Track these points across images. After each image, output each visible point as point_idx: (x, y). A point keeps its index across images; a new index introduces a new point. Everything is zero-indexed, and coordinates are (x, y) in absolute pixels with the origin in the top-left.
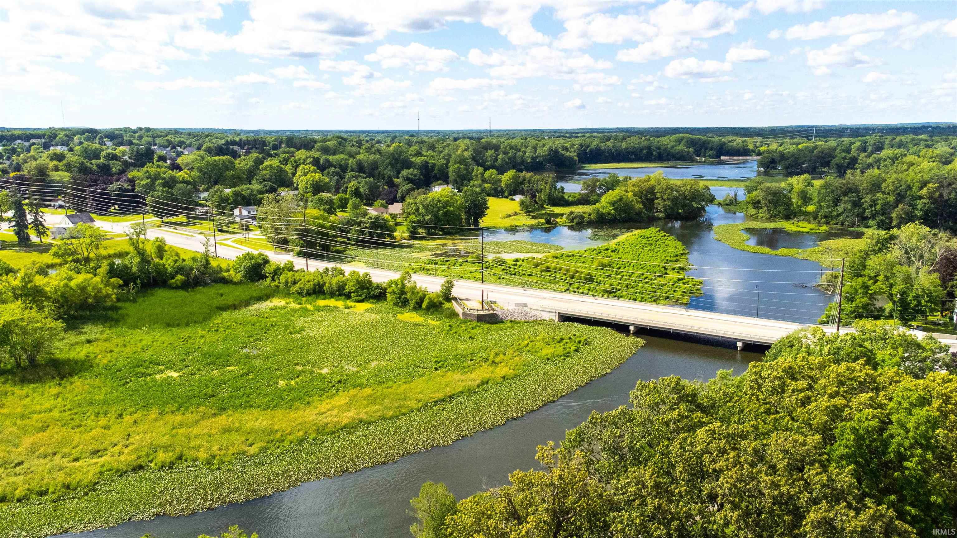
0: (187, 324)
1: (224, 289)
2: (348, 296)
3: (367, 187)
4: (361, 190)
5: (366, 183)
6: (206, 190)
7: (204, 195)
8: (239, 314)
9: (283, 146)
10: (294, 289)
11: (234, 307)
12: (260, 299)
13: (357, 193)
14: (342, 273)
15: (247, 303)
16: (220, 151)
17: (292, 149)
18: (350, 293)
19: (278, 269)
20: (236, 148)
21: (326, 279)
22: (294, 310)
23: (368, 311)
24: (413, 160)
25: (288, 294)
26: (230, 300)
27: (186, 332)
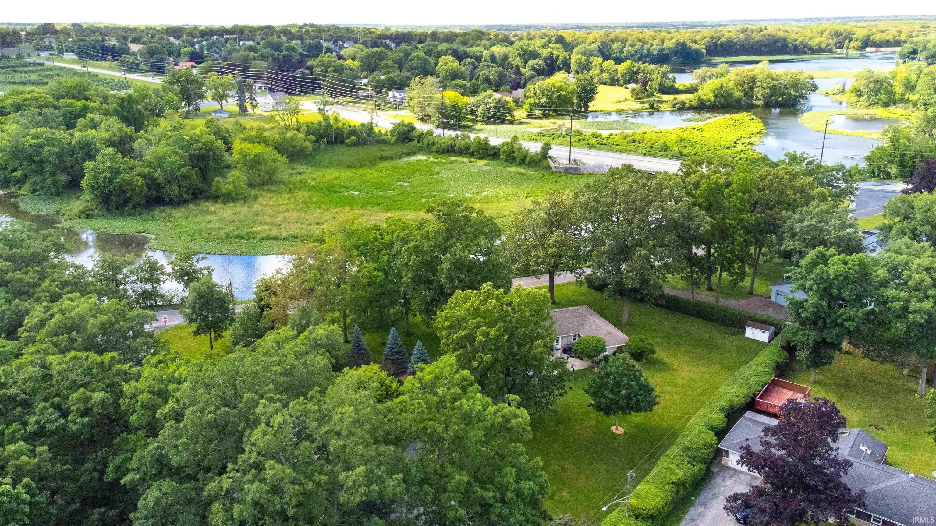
0: (361, 167)
1: (384, 147)
2: (472, 154)
3: (496, 75)
4: (491, 78)
5: (496, 71)
6: (366, 77)
7: (365, 81)
8: (394, 163)
9: (428, 39)
10: (434, 148)
11: (391, 158)
12: (409, 154)
13: (487, 80)
14: (468, 138)
15: (400, 156)
16: (375, 44)
17: (436, 43)
18: (473, 152)
19: (422, 134)
20: (388, 42)
21: (457, 142)
22: (433, 163)
23: (485, 165)
24: (540, 52)
25: (429, 153)
26: (388, 153)
27: (361, 171)
